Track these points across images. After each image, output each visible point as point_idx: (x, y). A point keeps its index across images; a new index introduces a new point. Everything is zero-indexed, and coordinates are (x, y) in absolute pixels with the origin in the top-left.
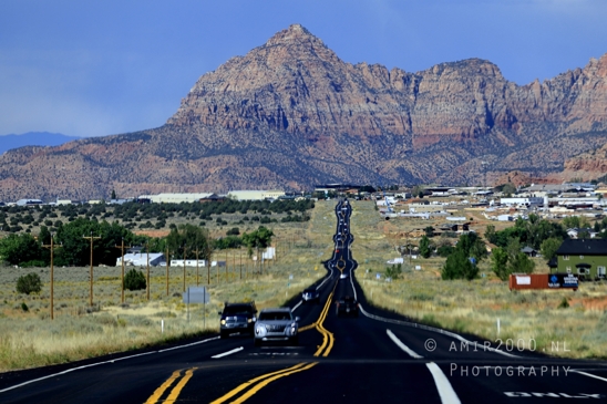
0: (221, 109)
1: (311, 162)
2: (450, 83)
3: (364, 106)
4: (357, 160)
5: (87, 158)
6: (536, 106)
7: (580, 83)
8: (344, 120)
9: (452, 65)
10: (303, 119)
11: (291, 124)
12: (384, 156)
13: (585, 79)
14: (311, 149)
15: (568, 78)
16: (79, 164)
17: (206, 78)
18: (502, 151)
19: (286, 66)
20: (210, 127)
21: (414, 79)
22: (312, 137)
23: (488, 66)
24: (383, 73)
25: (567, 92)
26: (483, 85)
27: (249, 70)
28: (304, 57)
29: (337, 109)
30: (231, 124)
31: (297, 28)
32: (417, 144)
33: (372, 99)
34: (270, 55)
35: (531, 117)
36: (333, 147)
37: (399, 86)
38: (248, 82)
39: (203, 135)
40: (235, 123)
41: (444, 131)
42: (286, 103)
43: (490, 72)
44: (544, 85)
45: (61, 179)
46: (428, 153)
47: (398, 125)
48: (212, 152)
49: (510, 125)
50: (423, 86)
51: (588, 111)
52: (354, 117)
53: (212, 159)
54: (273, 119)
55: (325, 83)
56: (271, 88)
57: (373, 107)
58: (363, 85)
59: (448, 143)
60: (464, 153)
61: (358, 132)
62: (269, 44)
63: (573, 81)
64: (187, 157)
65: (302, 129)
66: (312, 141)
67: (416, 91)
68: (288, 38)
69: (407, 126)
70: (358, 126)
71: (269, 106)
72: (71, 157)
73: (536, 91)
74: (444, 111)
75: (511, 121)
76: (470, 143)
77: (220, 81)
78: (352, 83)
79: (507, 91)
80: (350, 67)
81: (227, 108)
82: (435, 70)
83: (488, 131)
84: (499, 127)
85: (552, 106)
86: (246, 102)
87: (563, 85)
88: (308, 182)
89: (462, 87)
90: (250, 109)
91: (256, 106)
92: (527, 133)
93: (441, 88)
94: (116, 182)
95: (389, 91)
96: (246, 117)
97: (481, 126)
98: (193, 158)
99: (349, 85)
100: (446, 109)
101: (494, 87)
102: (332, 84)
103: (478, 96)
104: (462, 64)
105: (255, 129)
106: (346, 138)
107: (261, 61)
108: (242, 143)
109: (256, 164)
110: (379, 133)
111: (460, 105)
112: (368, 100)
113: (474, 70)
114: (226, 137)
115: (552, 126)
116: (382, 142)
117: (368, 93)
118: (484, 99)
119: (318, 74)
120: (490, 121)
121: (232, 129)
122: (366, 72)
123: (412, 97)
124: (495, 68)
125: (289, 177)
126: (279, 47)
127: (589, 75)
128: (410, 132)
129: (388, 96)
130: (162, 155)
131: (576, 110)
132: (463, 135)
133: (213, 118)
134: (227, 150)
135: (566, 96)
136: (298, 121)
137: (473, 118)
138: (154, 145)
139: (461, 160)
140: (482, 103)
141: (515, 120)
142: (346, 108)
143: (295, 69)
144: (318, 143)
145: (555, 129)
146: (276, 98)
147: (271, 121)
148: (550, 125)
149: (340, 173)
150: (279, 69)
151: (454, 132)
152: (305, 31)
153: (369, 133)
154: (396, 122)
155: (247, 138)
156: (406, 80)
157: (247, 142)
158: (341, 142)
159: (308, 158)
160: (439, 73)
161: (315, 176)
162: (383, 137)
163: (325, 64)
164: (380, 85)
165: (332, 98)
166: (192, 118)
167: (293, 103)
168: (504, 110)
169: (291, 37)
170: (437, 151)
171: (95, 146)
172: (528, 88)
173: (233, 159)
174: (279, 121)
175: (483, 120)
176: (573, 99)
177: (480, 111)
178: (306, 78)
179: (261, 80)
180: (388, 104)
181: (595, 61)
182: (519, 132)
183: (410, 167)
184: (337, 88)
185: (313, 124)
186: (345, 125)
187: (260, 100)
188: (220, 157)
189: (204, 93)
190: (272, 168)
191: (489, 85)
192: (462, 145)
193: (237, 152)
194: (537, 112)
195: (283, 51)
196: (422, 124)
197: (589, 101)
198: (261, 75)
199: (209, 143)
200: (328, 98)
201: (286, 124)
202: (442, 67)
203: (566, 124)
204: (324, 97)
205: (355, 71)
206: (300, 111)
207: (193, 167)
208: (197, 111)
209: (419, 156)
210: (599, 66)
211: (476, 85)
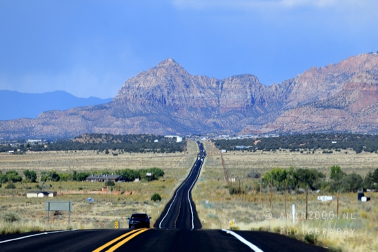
0: (139, 96)
1: (176, 119)
2: (235, 85)
3: (199, 95)
4: (196, 118)
5: (83, 117)
6: (273, 95)
7: (293, 85)
8: (190, 101)
9: (237, 76)
10: (173, 100)
11: (167, 102)
12: (208, 117)
13: (295, 83)
14: (176, 114)
15: (288, 83)
16: (80, 120)
17: (130, 81)
18: (257, 115)
19: (165, 77)
20: (134, 104)
21: (221, 82)
22: (176, 108)
23: (253, 77)
24: (207, 80)
25: (287, 89)
26: (250, 86)
27: (149, 78)
28: (173, 73)
29: (187, 96)
31: (170, 60)
32: (222, 112)
33: (202, 91)
34: (158, 71)
35: (272, 100)
36: (185, 113)
37: (214, 85)
38: (149, 84)
39: (131, 108)
40: (144, 103)
41: (233, 106)
42: (165, 93)
43: (254, 80)
44: (277, 86)
45: (73, 126)
46: (225, 116)
47: (214, 103)
48: (135, 115)
49: (262, 103)
50: (225, 86)
51: (296, 98)
52: (195, 99)
53: (135, 118)
55: (182, 84)
56: (159, 87)
57: (203, 95)
58: (199, 85)
59: (235, 111)
60: (242, 115)
61: (196, 106)
62: (158, 66)
63: (290, 84)
64: (124, 117)
65: (172, 105)
66: (176, 110)
67: (222, 88)
68: (167, 64)
69: (218, 103)
70: (196, 103)
71: (158, 95)
72: (76, 116)
73: (274, 88)
74: (234, 97)
75: (262, 101)
76: (244, 111)
77: (136, 82)
78: (194, 85)
79: (261, 89)
80: (193, 77)
81: (141, 95)
82: (230, 79)
83: (252, 106)
84: (257, 105)
85: (280, 95)
86: (148, 93)
87: (285, 86)
88: (175, 128)
89: (241, 87)
90: (151, 97)
91: (153, 95)
92: (270, 107)
93: (232, 87)
94: (95, 127)
95: (210, 88)
96: (149, 100)
97: (249, 104)
98: (128, 118)
100: (235, 96)
101: (255, 87)
102: (185, 85)
103: (248, 91)
104: (242, 76)
105: (153, 105)
106: (191, 109)
107: (155, 74)
108: (148, 111)
109: (153, 121)
110: (205, 106)
111: (240, 95)
112: (201, 92)
113: (247, 79)
114: (140, 108)
115: (280, 104)
116: (207, 111)
117: (201, 89)
118: (251, 92)
119: (179, 80)
120: (253, 101)
121: (143, 105)
122: (200, 79)
123: (220, 91)
124: (256, 78)
125: (168, 126)
126: (162, 68)
127: (297, 82)
128: (219, 106)
129: (210, 90)
130: (114, 116)
131: (291, 97)
132: (241, 108)
133: (135, 100)
134: (141, 114)
135: (287, 91)
136: (171, 101)
137: (246, 100)
138: (111, 111)
139: (240, 119)
140: (250, 94)
141: (264, 101)
142: (191, 95)
143: (169, 78)
144: (179, 111)
145: (282, 105)
146: (161, 91)
147: (159, 101)
148: (279, 103)
149: (188, 124)
150: (162, 78)
151: (237, 106)
152: (174, 61)
153: (201, 106)
154: (213, 101)
155: (149, 109)
156: (218, 83)
158: (189, 110)
159: (175, 117)
160: (232, 80)
161: (178, 125)
162: (207, 108)
163: (182, 76)
164: (206, 85)
166: (126, 100)
167: (168, 93)
168: (259, 97)
170: (230, 115)
171: (85, 112)
172: (270, 87)
173: (145, 118)
174: (163, 101)
175: (250, 101)
176: (290, 92)
177: (249, 97)
178: (174, 82)
179: (154, 83)
180: (210, 94)
181: (299, 75)
182: (266, 106)
183: (218, 122)
184: (187, 86)
185: (177, 102)
186: (191, 103)
187: (154, 92)
188: (139, 117)
189: (129, 87)
190: (160, 122)
191: (253, 86)
192: (241, 112)
193: (145, 115)
194: (274, 98)
195: (164, 70)
196: (224, 103)
197: (296, 93)
198: (154, 80)
199: (134, 111)
200: (184, 91)
201: (165, 102)
202: (233, 77)
203: (287, 103)
204: (181, 90)
205: (195, 79)
206: (171, 97)
207: (128, 121)
208: (128, 97)
209: (222, 117)
210: (301, 78)
211: (248, 86)
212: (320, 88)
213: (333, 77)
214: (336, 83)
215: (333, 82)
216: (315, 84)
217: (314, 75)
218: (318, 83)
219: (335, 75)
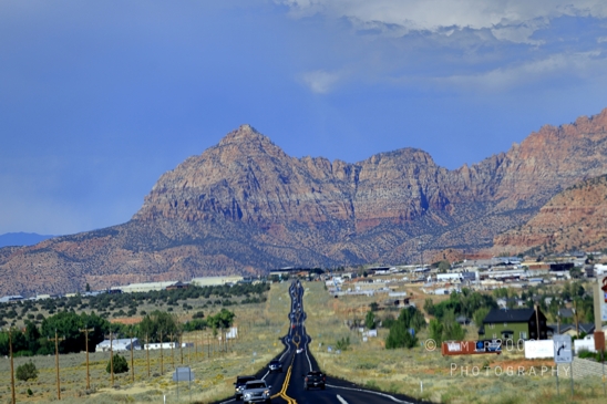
0: (181, 204)
1: (265, 249)
2: (386, 171)
3: (310, 195)
4: (306, 244)
5: (61, 255)
6: (466, 188)
7: (505, 166)
8: (293, 209)
9: (388, 154)
10: (256, 209)
11: (245, 215)
12: (330, 240)
13: (509, 162)
14: (264, 236)
15: (494, 162)
16: (53, 261)
17: (166, 177)
18: (436, 231)
19: (238, 163)
20: (172, 221)
21: (353, 169)
22: (264, 225)
23: (421, 154)
24: (325, 164)
25: (493, 174)
26: (417, 172)
27: (205, 167)
28: (254, 154)
29: (286, 199)
30: (191, 216)
31: (246, 128)
32: (360, 228)
33: (317, 188)
34: (223, 153)
35: (462, 198)
36: (284, 234)
37: (341, 175)
38: (205, 179)
39: (168, 230)
40: (194, 216)
41: (384, 215)
42: (239, 195)
43: (423, 159)
44: (473, 169)
45: (38, 276)
46: (370, 235)
47: (342, 211)
48: (175, 243)
49: (443, 206)
50: (362, 175)
51: (514, 191)
52: (302, 206)
53: (175, 249)
54: (228, 211)
55: (273, 176)
56: (225, 183)
57: (318, 196)
58: (308, 176)
59: (387, 226)
60: (402, 234)
61: (305, 219)
62: (221, 143)
63: (498, 164)
64: (152, 249)
65: (255, 219)
66: (264, 230)
67: (356, 180)
68: (239, 138)
69: (350, 212)
70: (305, 213)
71: (224, 199)
72: (46, 255)
73: (465, 174)
74: (383, 197)
75: (444, 203)
76: (407, 225)
77: (179, 179)
78: (299, 176)
79: (439, 176)
80: (296, 161)
81: (186, 203)
82: (373, 160)
83: (423, 213)
84: (433, 209)
85: (480, 188)
86: (203, 196)
87: (489, 168)
88: (263, 266)
89: (398, 174)
90: (207, 203)
91: (212, 200)
92: (459, 213)
93: (379, 176)
94: (88, 276)
95: (332, 181)
96: (204, 210)
97: (417, 209)
98: (158, 250)
99: (296, 177)
100: (384, 195)
101: (427, 173)
102: (280, 177)
103: (413, 181)
104: (397, 153)
105: (213, 220)
106: (296, 225)
107: (216, 159)
108: (203, 234)
109: (215, 253)
110: (325, 220)
111: (396, 190)
112: (313, 190)
113: (408, 159)
114: (186, 228)
115: (481, 205)
116: (328, 227)
117: (313, 184)
118: (418, 184)
119: (267, 169)
120: (425, 204)
121: (192, 221)
122: (310, 165)
123: (353, 185)
124: (427, 156)
125: (245, 262)
126: (231, 147)
127: (512, 158)
128: (352, 217)
129: (331, 186)
130: (129, 248)
131: (502, 190)
132: (401, 218)
133: (174, 212)
134: (188, 241)
135: (493, 178)
136: (251, 211)
137: (409, 201)
138: (121, 239)
139: (400, 241)
140: (417, 188)
141: (448, 202)
142: (294, 197)
143: (246, 165)
144: (270, 230)
145: (484, 208)
146: (230, 191)
147: (227, 212)
148: (479, 205)
149: (291, 256)
150: (232, 165)
151: (392, 215)
153: (315, 220)
154: (340, 208)
155: (206, 229)
156: (347, 170)
157: (206, 232)
158: (291, 229)
159: (263, 244)
160: (377, 163)
161: (269, 261)
162: (328, 223)
163: (273, 159)
164: (324, 176)
165: (281, 190)
166: (155, 213)
167: (246, 195)
168: (437, 193)
169: (241, 136)
170: (378, 233)
171: (68, 243)
172: (458, 172)
173: (195, 248)
174: (234, 212)
175: (418, 203)
176: (499, 180)
177: (415, 195)
178: (256, 173)
179: (216, 177)
180: (332, 192)
181: (517, 145)
182: (452, 212)
183: (354, 249)
184: (285, 180)
185: (265, 214)
186: (294, 213)
187: (215, 193)
188: (182, 247)
189: (165, 190)
190: (230, 255)
191: (422, 171)
192: (401, 227)
193: (199, 242)
194: (468, 193)
195: (235, 150)
196: (364, 209)
197: (513, 182)
198: (215, 172)
199: (171, 235)
200: (277, 190)
201: (240, 215)
202: (379, 157)
203: (494, 204)
204: (273, 188)
205: (301, 165)
206: (252, 203)
207: (158, 258)
208: (159, 207)
209: (362, 238)
210: (521, 150)
211: (411, 171)
212: (563, 167)
213: (590, 143)
214: (598, 156)
215: (590, 153)
216: (552, 161)
217: (547, 142)
218: (558, 158)
219: (596, 138)
